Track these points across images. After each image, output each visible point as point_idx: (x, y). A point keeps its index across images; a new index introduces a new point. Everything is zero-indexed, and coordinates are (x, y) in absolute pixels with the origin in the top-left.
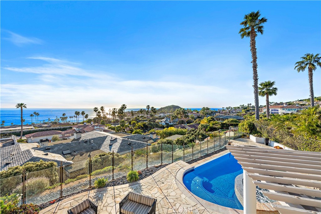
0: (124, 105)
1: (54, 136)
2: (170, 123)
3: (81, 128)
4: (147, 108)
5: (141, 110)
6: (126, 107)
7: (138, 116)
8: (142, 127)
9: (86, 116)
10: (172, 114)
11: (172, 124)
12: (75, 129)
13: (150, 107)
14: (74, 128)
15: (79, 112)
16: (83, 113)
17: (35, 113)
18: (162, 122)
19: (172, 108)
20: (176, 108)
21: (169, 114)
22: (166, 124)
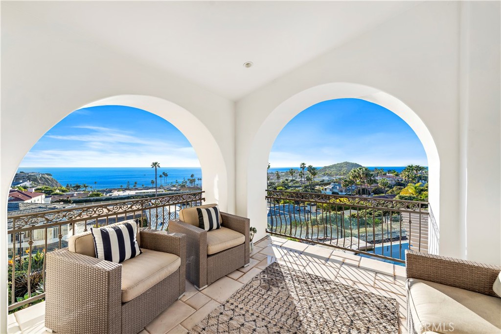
2: (341, 191)
4: (301, 167)
5: (292, 170)
7: (287, 180)
10: (345, 177)
11: (344, 193)
17: (164, 173)
18: (326, 189)
19: (345, 167)
20: (352, 167)
21: (339, 177)
22: (333, 193)
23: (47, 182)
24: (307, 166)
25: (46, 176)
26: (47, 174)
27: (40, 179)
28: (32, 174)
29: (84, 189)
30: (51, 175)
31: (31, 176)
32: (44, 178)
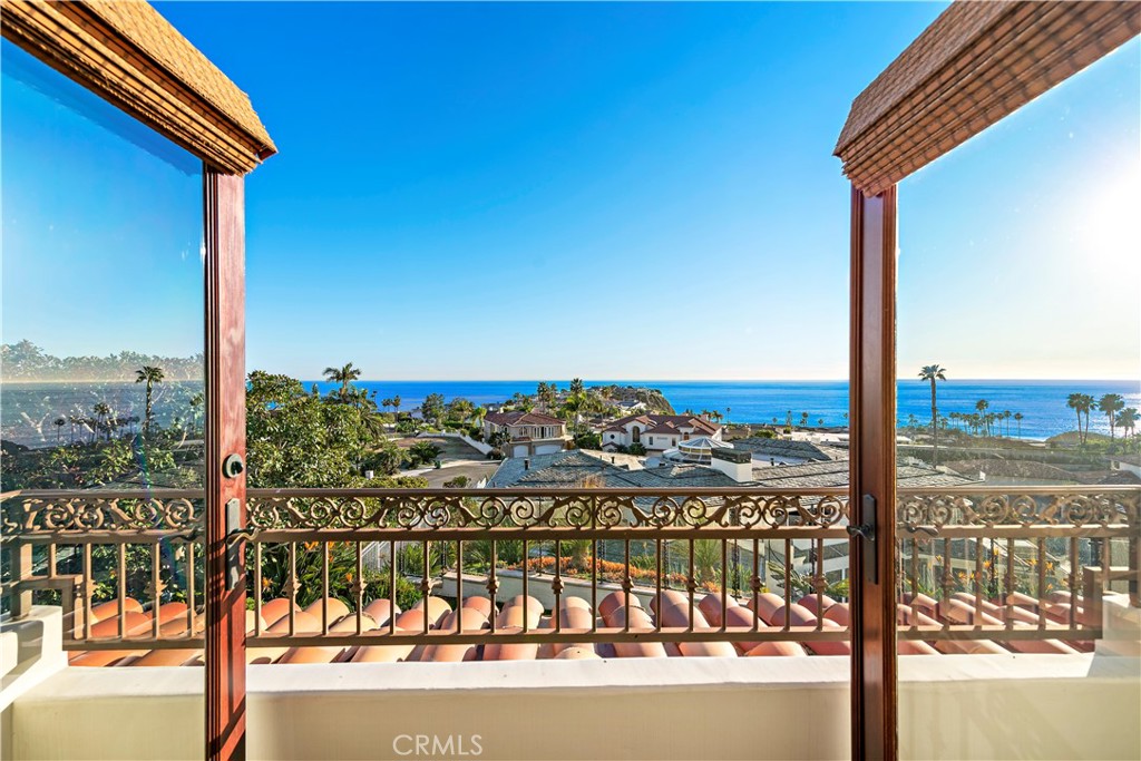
23: (658, 404)
25: (655, 394)
26: (656, 391)
28: (641, 391)
32: (654, 397)
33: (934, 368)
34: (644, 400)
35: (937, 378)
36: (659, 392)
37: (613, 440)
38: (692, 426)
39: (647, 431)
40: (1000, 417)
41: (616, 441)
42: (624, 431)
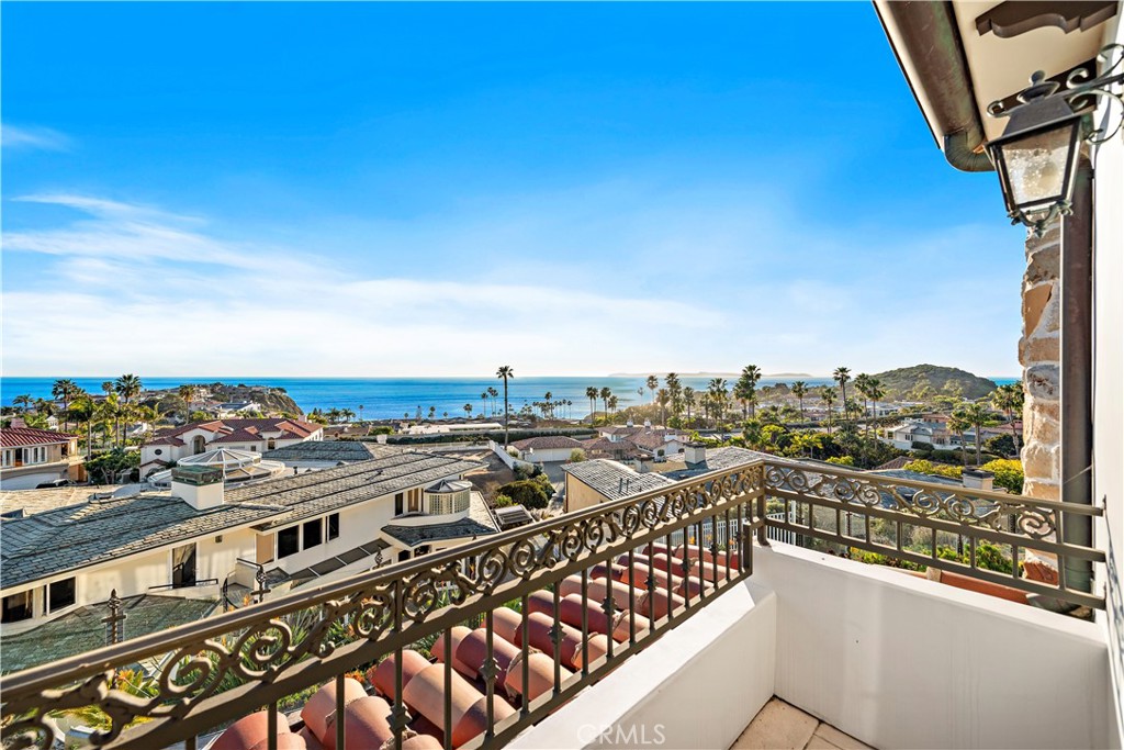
0: (752, 368)
1: (574, 450)
2: (941, 442)
3: (622, 436)
4: (837, 379)
5: (800, 384)
6: (758, 376)
7: (774, 409)
8: (816, 448)
9: (612, 404)
10: (928, 404)
11: (950, 448)
12: (609, 436)
13: (849, 374)
14: (605, 435)
15: (595, 390)
16: (605, 393)
17: (490, 390)
18: (890, 435)
19: (923, 378)
20: (946, 379)
21: (911, 404)
22: (916, 445)
23: (280, 404)
24: (853, 375)
25: (278, 393)
26: (279, 389)
27: (270, 398)
28: (258, 389)
29: (345, 418)
30: (285, 392)
31: (255, 392)
32: (276, 397)
33: (506, 369)
34: (261, 400)
35: (508, 376)
36: (282, 390)
37: (160, 457)
38: (279, 430)
39: (216, 440)
40: (560, 404)
41: (165, 457)
42: (181, 443)
